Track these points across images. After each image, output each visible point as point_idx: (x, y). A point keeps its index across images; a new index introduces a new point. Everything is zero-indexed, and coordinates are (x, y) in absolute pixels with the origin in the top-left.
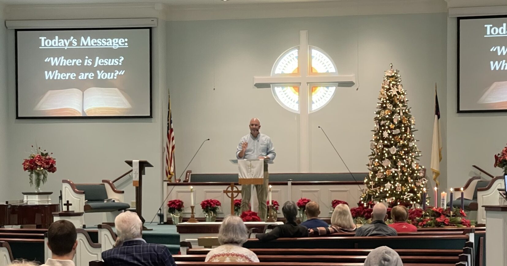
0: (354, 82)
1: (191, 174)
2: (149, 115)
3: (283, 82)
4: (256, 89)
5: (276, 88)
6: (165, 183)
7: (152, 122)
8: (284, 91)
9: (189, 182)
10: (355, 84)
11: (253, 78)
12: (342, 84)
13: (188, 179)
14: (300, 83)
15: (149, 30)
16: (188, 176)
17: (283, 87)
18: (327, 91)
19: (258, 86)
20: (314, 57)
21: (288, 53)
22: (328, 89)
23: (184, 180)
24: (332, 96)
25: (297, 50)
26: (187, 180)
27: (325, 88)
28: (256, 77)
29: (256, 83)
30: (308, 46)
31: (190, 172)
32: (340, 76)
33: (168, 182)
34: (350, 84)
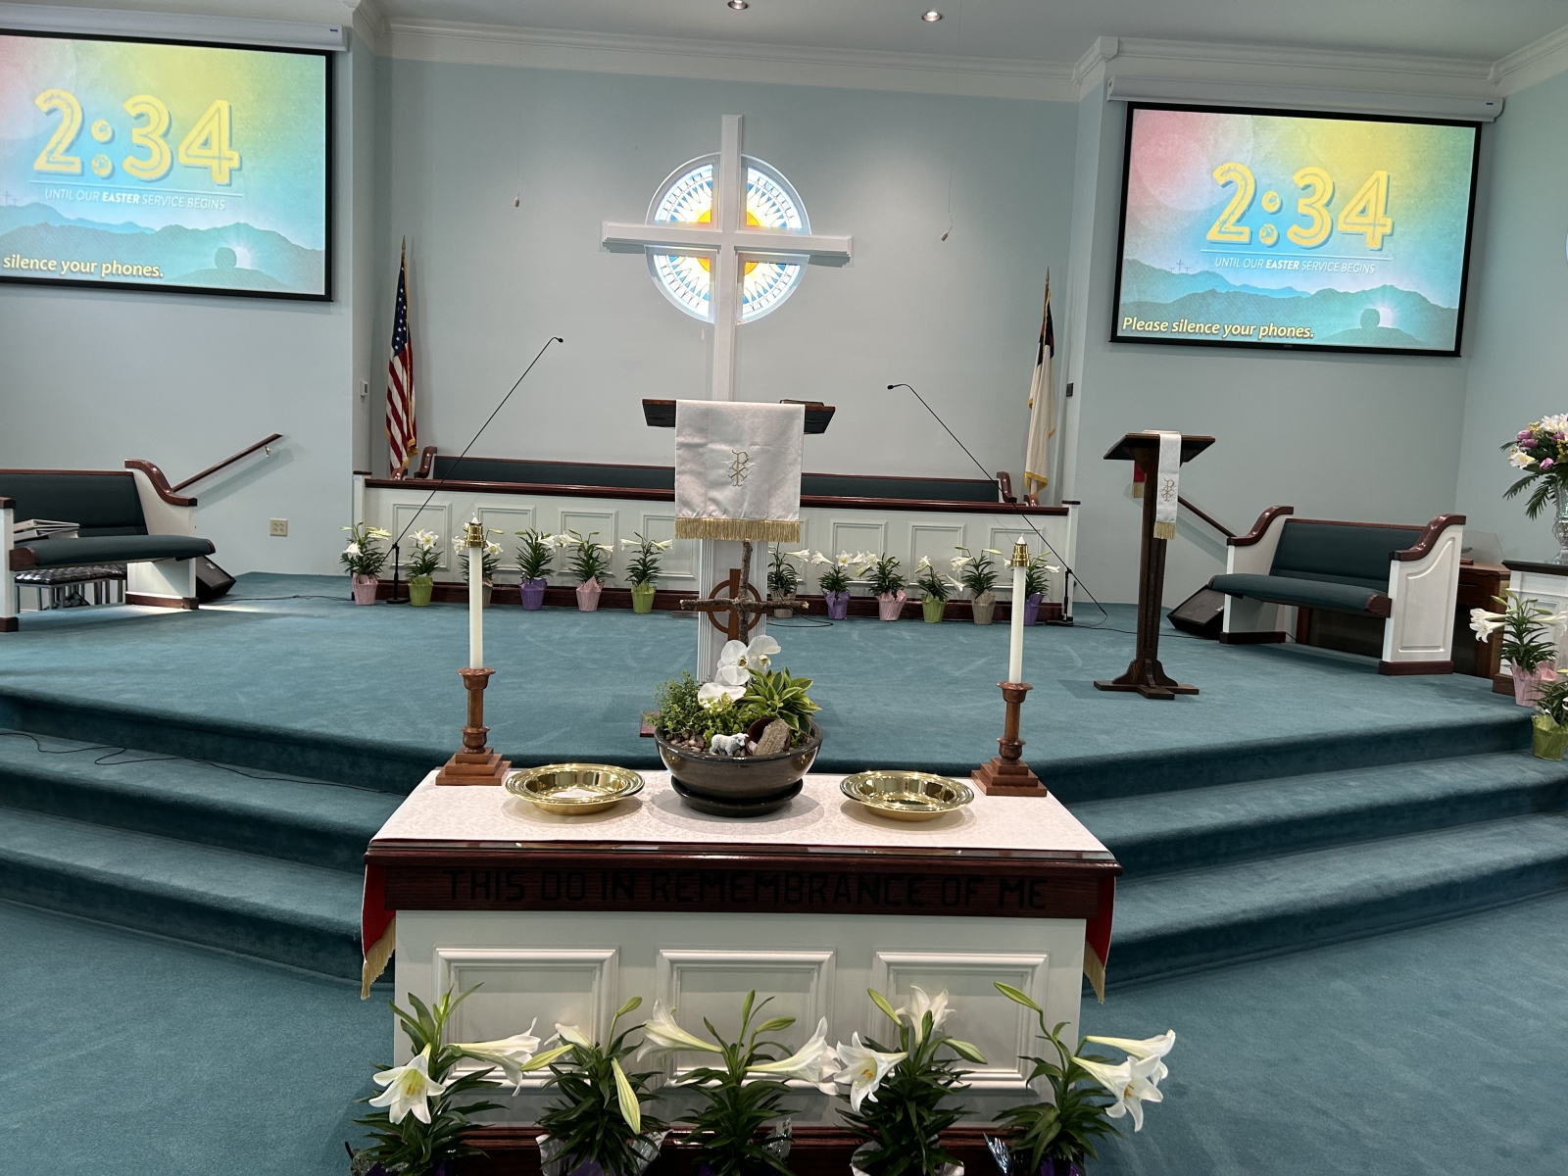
0: (850, 254)
1: (435, 455)
2: (324, 294)
5: (655, 257)
6: (360, 480)
8: (675, 267)
11: (602, 225)
12: (819, 258)
13: (428, 471)
14: (718, 247)
15: (324, 57)
16: (428, 460)
17: (673, 255)
18: (780, 275)
19: (615, 246)
20: (751, 187)
21: (690, 172)
22: (783, 269)
23: (418, 470)
24: (791, 288)
25: (710, 167)
26: (425, 471)
27: (774, 266)
28: (610, 224)
29: (608, 240)
30: (741, 158)
31: (435, 450)
32: (815, 237)
33: (369, 477)
34: (838, 259)
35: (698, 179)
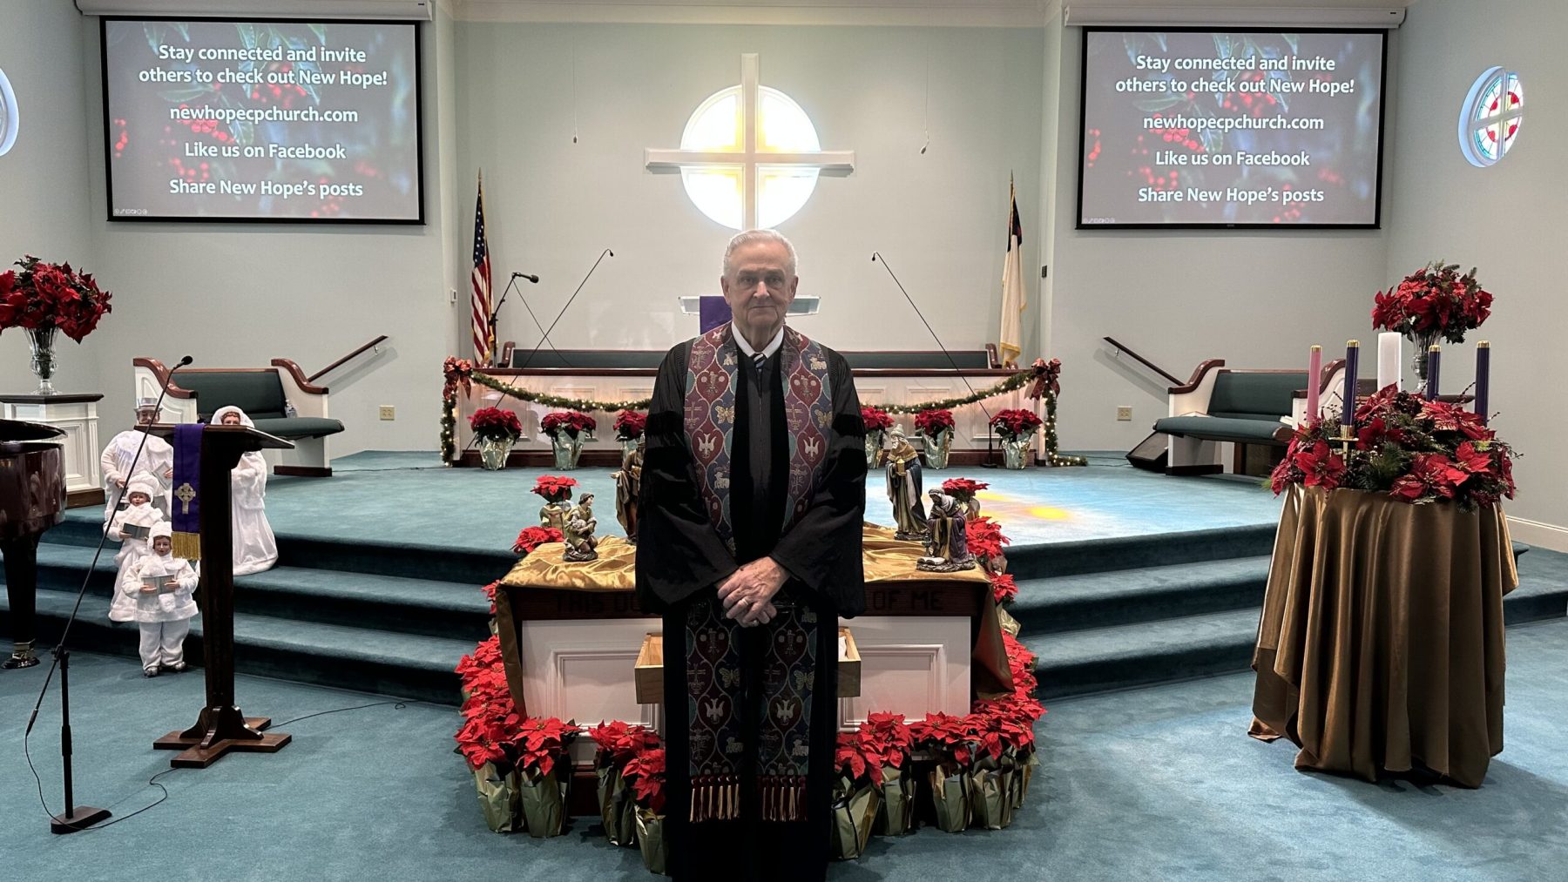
0: (853, 166)
1: (513, 349)
2: (418, 218)
4: (650, 175)
7: (424, 235)
9: (511, 366)
11: (644, 152)
12: (829, 171)
13: (509, 361)
15: (414, 26)
16: (508, 353)
19: (654, 168)
23: (500, 362)
26: (505, 362)
28: (651, 150)
29: (650, 163)
31: (513, 345)
32: (827, 153)
34: (846, 170)
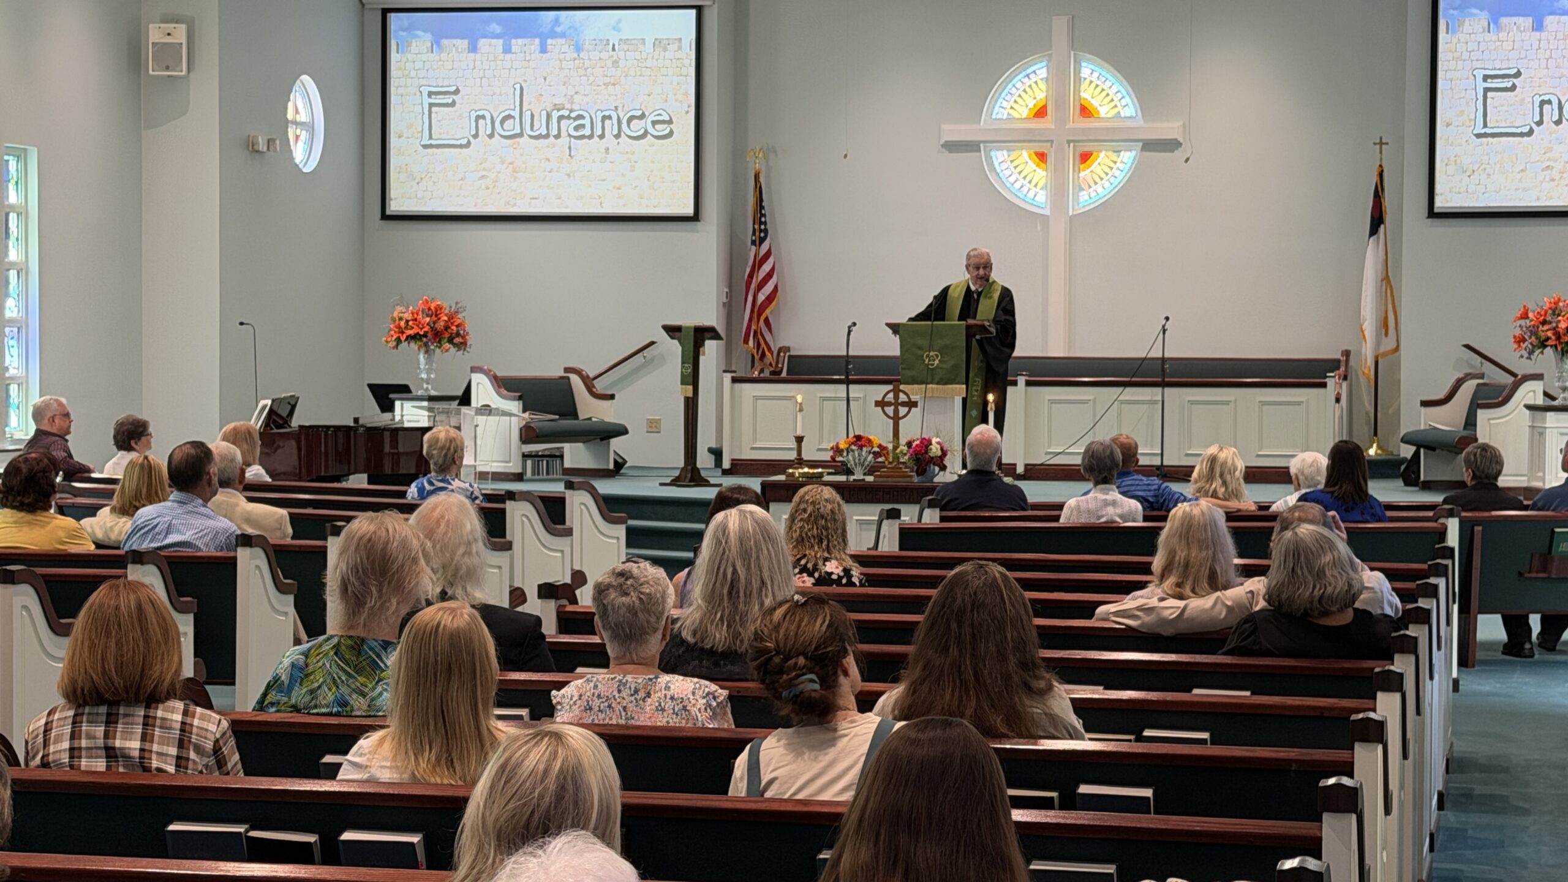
0: (1181, 140)
1: (788, 354)
2: (693, 213)
3: (1010, 139)
4: (946, 154)
5: (993, 153)
6: (727, 378)
7: (698, 232)
8: (1012, 161)
9: (784, 374)
10: (1183, 146)
11: (940, 129)
12: (1150, 146)
13: (782, 368)
14: (1052, 142)
16: (781, 359)
17: (1010, 150)
18: (1115, 162)
19: (952, 147)
20: (1085, 79)
21: (1023, 70)
23: (772, 369)
24: (1127, 173)
25: (1044, 64)
26: (778, 370)
27: (1112, 155)
28: (945, 127)
29: (946, 142)
30: (1072, 53)
31: (788, 349)
32: (1147, 125)
33: (733, 375)
34: (1172, 145)
35: (1032, 76)
